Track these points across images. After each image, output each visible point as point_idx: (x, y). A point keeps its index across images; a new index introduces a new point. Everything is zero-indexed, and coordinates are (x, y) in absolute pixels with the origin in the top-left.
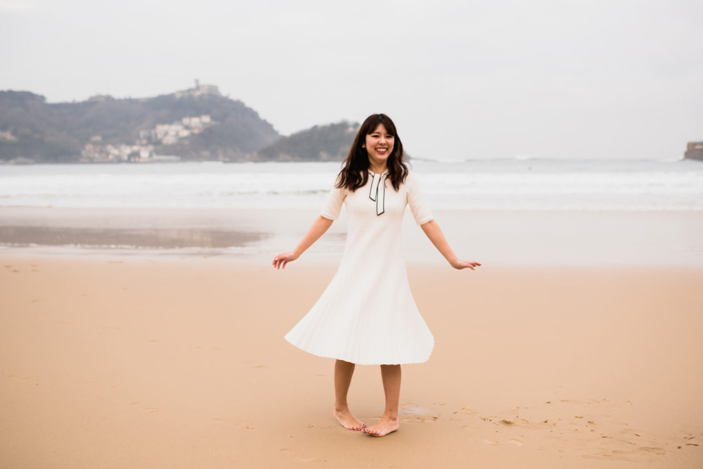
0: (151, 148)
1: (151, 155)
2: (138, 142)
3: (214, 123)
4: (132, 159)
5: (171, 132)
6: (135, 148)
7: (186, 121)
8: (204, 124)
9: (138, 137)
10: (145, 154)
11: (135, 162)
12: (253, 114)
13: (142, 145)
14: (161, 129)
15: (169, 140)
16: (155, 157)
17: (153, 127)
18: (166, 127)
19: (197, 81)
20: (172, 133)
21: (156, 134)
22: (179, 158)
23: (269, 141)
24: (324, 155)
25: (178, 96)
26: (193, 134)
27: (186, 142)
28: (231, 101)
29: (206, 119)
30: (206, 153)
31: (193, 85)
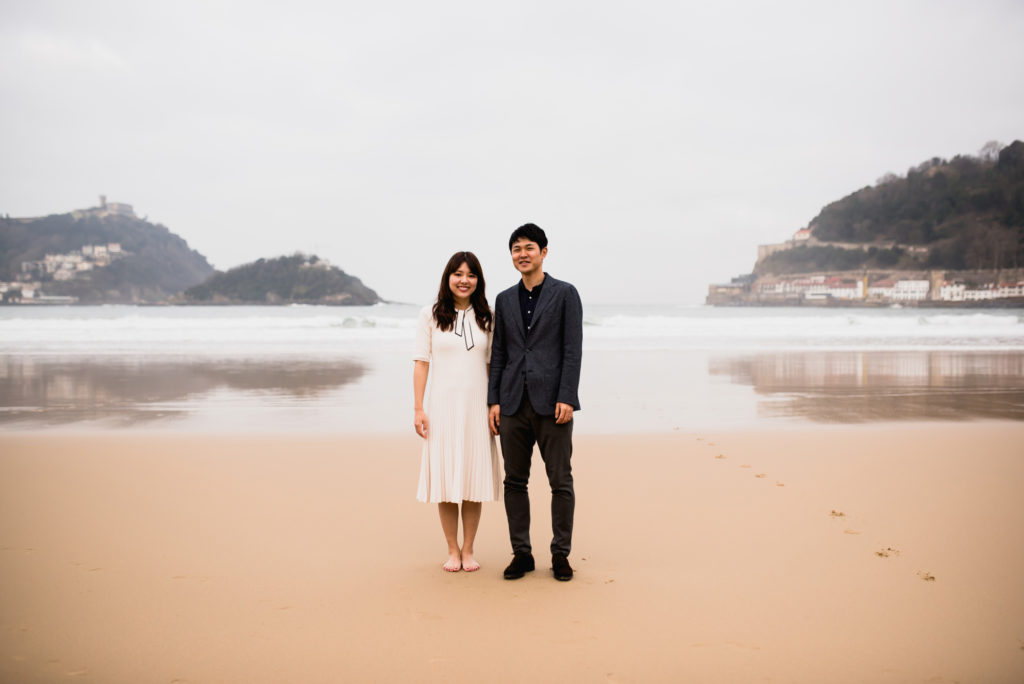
0: (37, 285)
1: (36, 295)
2: (18, 277)
3: (125, 253)
4: (10, 300)
5: (65, 265)
6: (15, 285)
7: (87, 250)
8: (112, 254)
9: (20, 271)
10: (28, 293)
11: (14, 304)
12: (180, 243)
13: (25, 282)
14: (51, 260)
15: (64, 274)
16: (43, 297)
17: (42, 257)
18: (59, 258)
19: (103, 198)
20: (68, 266)
21: (45, 268)
22: (77, 299)
23: (202, 278)
24: (271, 296)
25: (77, 217)
26: (96, 267)
27: (87, 278)
28: (150, 226)
29: (115, 248)
30: (115, 293)
31: (98, 204)
